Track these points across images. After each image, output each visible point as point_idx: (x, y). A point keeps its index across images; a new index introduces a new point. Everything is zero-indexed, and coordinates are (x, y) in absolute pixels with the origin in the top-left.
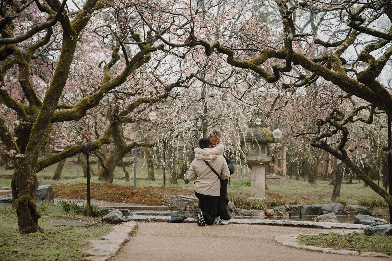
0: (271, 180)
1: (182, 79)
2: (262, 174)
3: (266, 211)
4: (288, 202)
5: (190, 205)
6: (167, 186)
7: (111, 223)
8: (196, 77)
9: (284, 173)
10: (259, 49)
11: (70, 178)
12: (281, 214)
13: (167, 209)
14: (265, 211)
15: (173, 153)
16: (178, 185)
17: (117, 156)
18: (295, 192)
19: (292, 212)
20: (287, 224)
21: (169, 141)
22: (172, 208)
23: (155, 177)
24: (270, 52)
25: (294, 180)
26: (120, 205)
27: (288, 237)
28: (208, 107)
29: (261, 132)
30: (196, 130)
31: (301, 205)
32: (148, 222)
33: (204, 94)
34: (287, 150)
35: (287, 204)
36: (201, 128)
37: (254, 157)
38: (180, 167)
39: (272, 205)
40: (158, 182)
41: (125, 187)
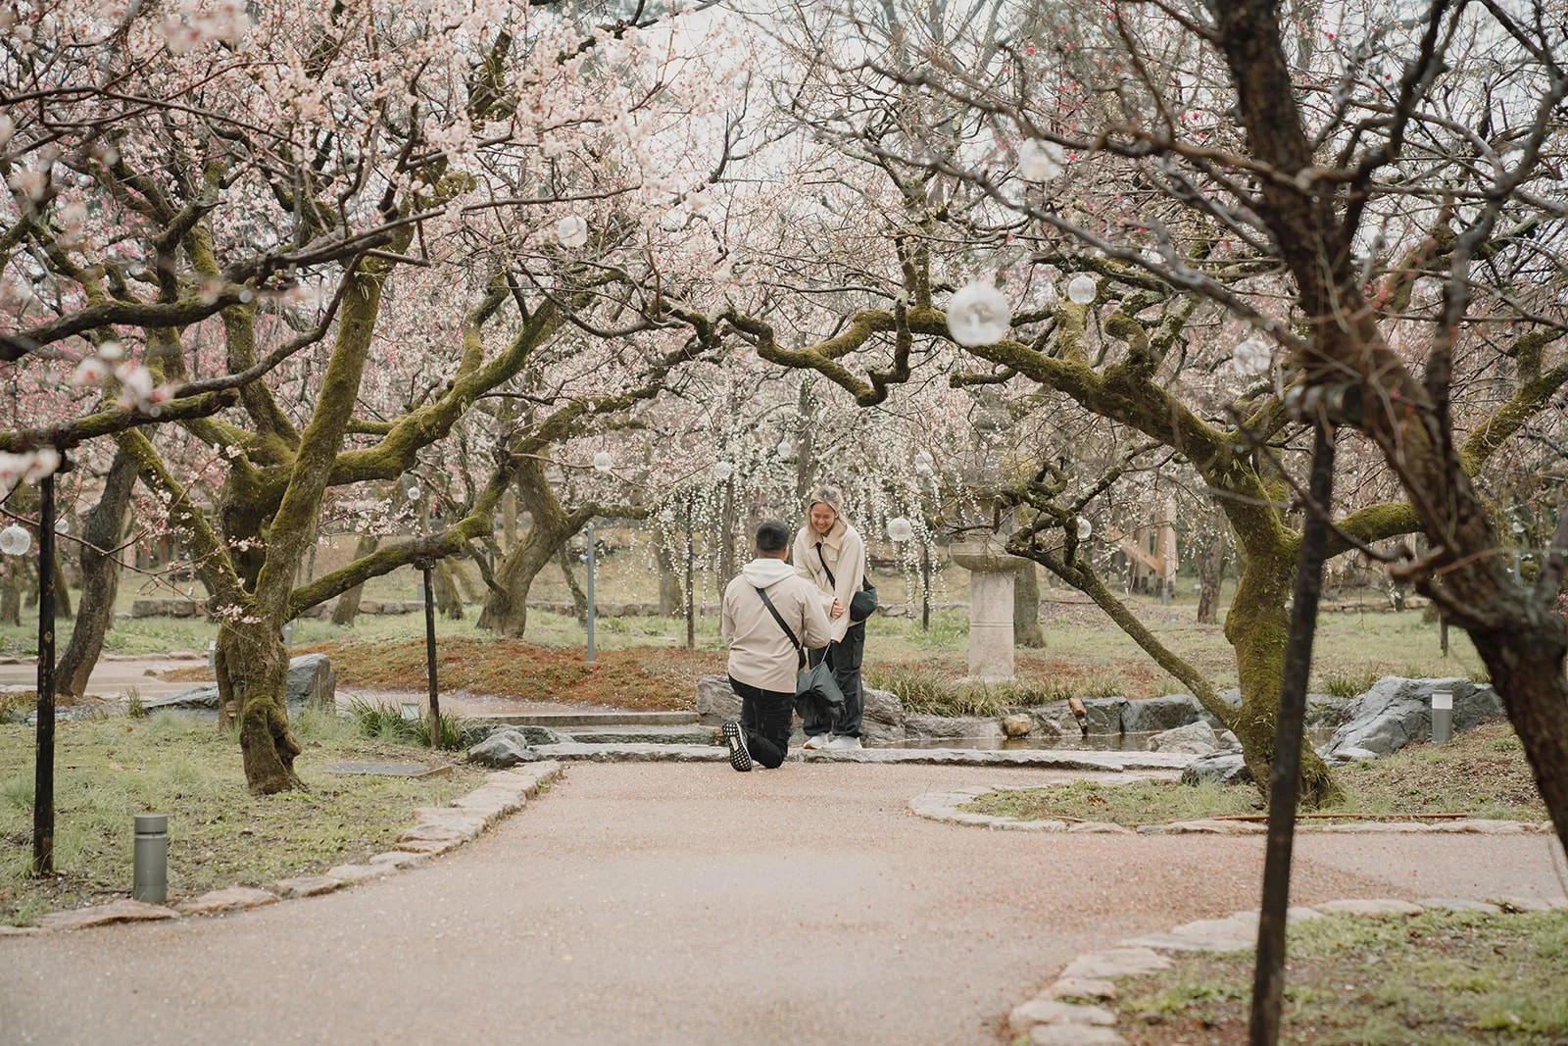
2: (1004, 600)
3: (1007, 722)
4: (1082, 690)
7: (492, 767)
9: (1170, 576)
11: (394, 611)
12: (1053, 728)
13: (688, 721)
14: (1003, 719)
17: (534, 549)
19: (1092, 720)
22: (704, 718)
24: (877, 319)
26: (541, 710)
31: (1122, 700)
32: (598, 761)
35: (1079, 696)
37: (974, 545)
39: (1030, 701)
41: (562, 652)
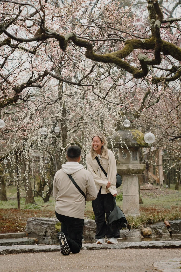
0: (146, 191)
1: (34, 78)
2: (135, 185)
3: (142, 231)
4: (167, 218)
5: (51, 229)
6: (22, 207)
8: (50, 74)
9: (161, 182)
10: (122, 39)
12: (160, 232)
13: (23, 236)
14: (141, 230)
15: (27, 167)
16: (36, 204)
18: (174, 205)
19: (173, 229)
20: (168, 245)
21: (22, 152)
22: (29, 234)
23: (7, 196)
24: (136, 43)
25: (173, 189)
27: (170, 262)
28: (67, 108)
29: (131, 135)
30: (53, 137)
33: (62, 93)
34: (163, 154)
35: (167, 220)
36: (59, 134)
37: (124, 165)
38: (36, 183)
39: (149, 222)
40: (11, 202)
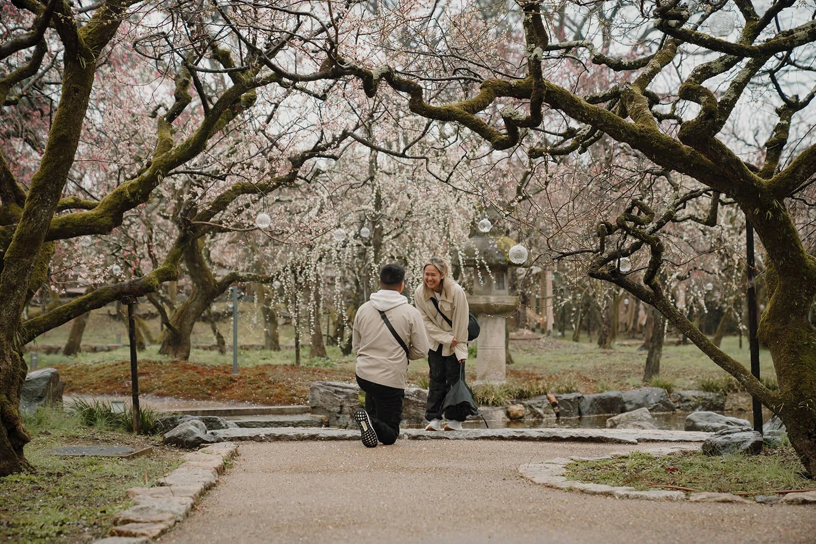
0: (520, 342)
1: (323, 142)
2: (500, 332)
3: (509, 410)
4: (553, 389)
5: (350, 402)
6: (304, 362)
7: (182, 447)
8: (353, 136)
9: (550, 327)
10: (478, 78)
11: (102, 350)
12: (538, 413)
13: (304, 412)
14: (507, 408)
15: (312, 294)
16: (328, 359)
17: (196, 302)
18: (568, 367)
19: (562, 408)
20: (548, 436)
21: (304, 269)
22: (314, 409)
23: (281, 343)
24: (500, 86)
25: (569, 340)
26: (205, 406)
27: (547, 465)
28: (384, 195)
29: (496, 246)
30: (359, 246)
31: (580, 395)
32: (261, 441)
33: (375, 169)
34: (553, 279)
35: (552, 393)
36: (369, 241)
37: (481, 297)
38: (331, 322)
39: (522, 396)
40: (287, 352)
41: (216, 368)
